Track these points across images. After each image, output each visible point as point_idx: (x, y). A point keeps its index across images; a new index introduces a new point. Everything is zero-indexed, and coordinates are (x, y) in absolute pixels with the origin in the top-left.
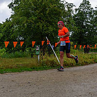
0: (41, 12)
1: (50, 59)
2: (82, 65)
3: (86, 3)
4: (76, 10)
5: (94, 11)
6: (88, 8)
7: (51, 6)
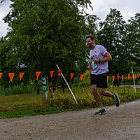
1: (62, 96)
2: (109, 105)
4: (101, 24)
5: (126, 26)
6: (119, 21)
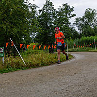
0: (4, 13)
1: (15, 60)
2: (47, 65)
3: (49, 4)
4: (40, 11)
5: (57, 12)
6: (52, 9)
7: (15, 7)
